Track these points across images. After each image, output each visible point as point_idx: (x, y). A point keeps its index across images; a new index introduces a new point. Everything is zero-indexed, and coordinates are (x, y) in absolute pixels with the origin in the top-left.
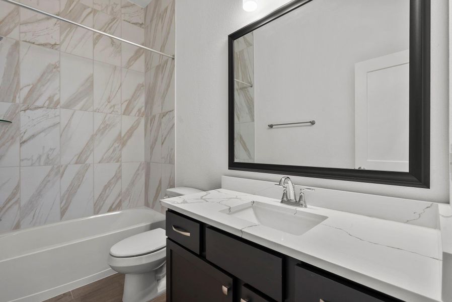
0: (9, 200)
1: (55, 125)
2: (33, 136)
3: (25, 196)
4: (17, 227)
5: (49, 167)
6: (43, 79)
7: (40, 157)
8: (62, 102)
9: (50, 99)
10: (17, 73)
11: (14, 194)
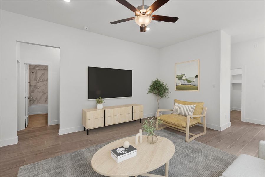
0: (36, 99)
1: (44, 85)
2: (40, 87)
3: (38, 98)
4: (37, 104)
5: (42, 93)
6: (41, 76)
7: (41, 91)
8: (45, 80)
9: (43, 80)
10: (37, 76)
11: (36, 98)
